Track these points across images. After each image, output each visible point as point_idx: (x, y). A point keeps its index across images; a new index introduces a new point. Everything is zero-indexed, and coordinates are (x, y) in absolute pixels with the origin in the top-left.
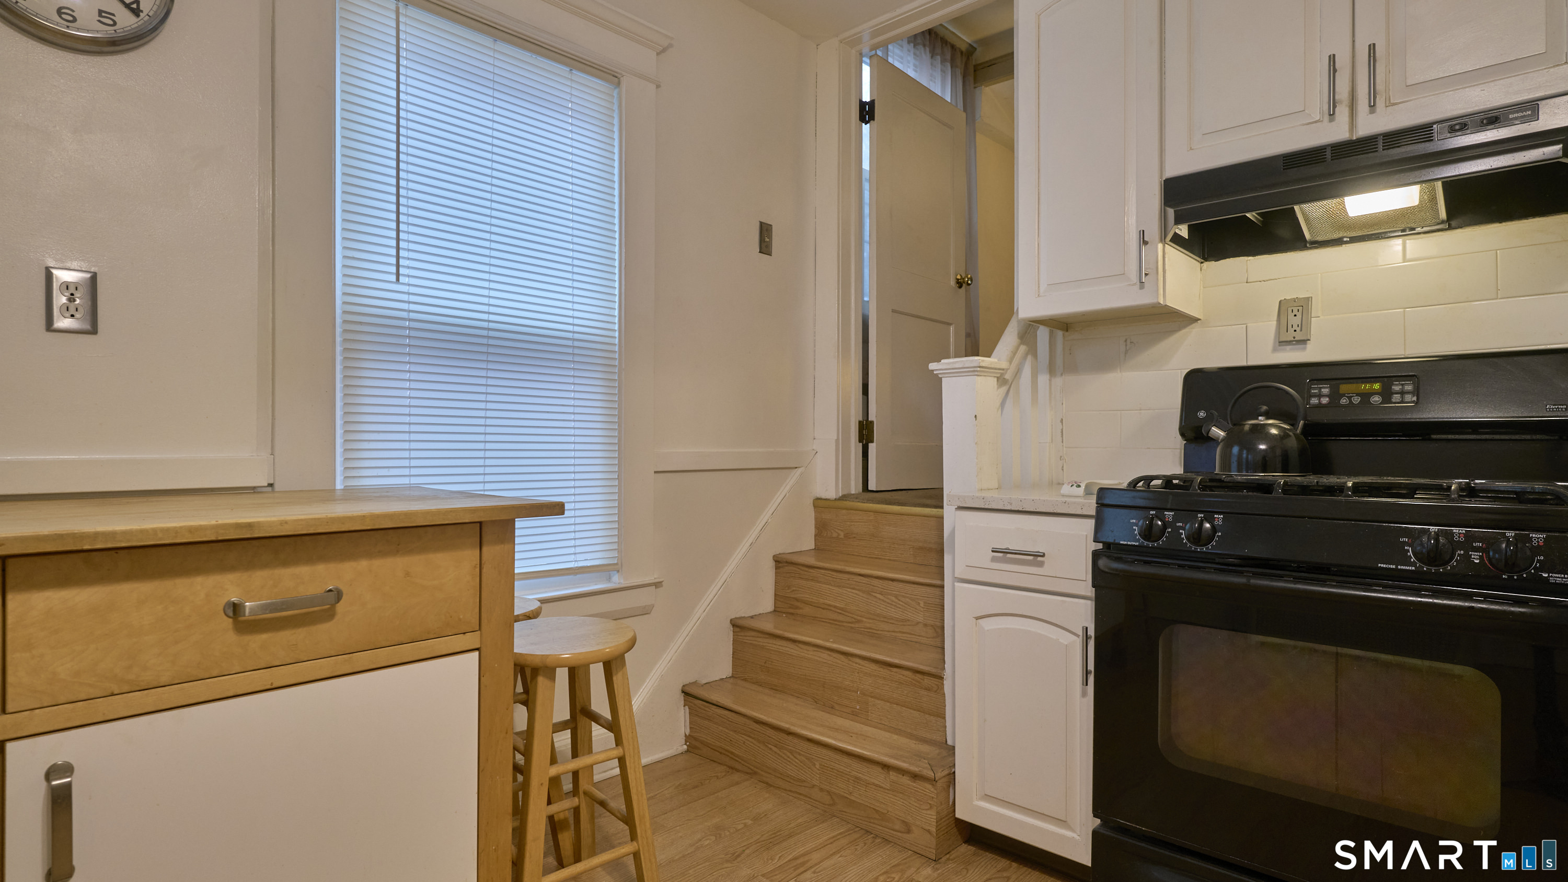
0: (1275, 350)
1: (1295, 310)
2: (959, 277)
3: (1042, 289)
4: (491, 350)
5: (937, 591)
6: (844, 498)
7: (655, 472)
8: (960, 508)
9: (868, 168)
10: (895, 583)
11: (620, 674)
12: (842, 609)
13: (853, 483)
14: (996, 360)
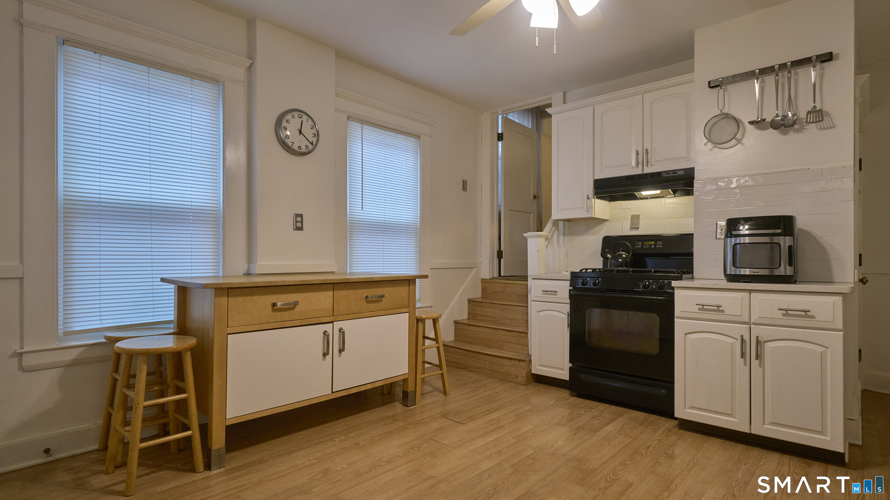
0: (630, 230)
1: (635, 218)
2: (534, 195)
3: (559, 210)
4: (385, 230)
5: (526, 308)
6: (492, 278)
7: (431, 269)
8: (533, 279)
9: (501, 155)
10: (512, 306)
11: (438, 323)
12: (493, 316)
13: (495, 273)
14: (544, 233)
